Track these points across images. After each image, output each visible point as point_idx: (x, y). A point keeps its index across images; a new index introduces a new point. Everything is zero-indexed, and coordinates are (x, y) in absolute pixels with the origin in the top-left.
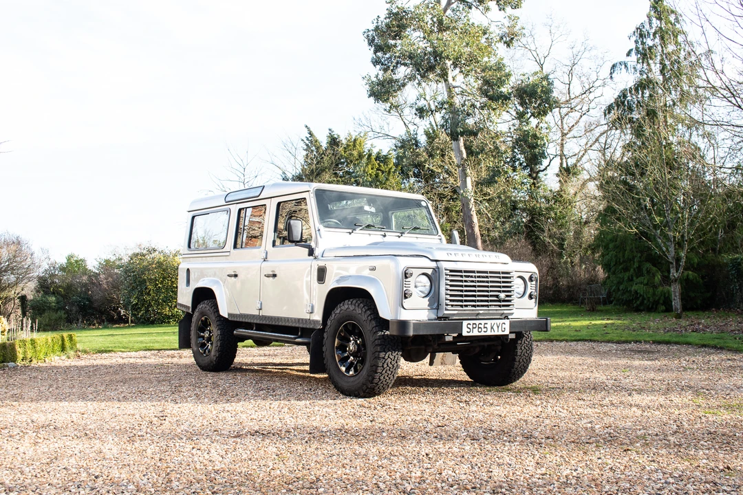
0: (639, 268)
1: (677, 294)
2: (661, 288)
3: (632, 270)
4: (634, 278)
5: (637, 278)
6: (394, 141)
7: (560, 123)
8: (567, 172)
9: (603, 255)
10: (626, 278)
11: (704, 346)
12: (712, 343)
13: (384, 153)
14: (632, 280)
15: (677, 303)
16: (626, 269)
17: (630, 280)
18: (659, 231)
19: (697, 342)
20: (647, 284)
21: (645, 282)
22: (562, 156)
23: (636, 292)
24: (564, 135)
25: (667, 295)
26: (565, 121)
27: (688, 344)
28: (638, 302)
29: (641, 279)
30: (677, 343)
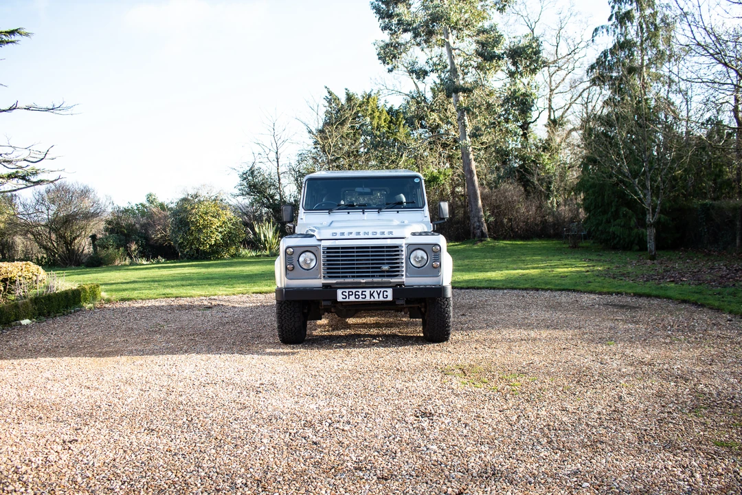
0: (617, 211)
1: (652, 238)
2: (636, 230)
3: (610, 213)
4: (612, 221)
5: (615, 220)
6: (405, 97)
7: (548, 80)
8: (554, 123)
9: (584, 200)
10: (604, 220)
11: (684, 301)
12: (692, 299)
13: (396, 108)
14: (610, 222)
15: (651, 245)
16: (605, 212)
17: (608, 222)
18: (637, 180)
19: (678, 296)
20: (623, 226)
21: (622, 223)
22: (550, 108)
23: (614, 233)
24: (551, 90)
25: (641, 236)
26: (553, 79)
27: (669, 298)
28: (615, 242)
29: (618, 221)
30: (657, 297)
